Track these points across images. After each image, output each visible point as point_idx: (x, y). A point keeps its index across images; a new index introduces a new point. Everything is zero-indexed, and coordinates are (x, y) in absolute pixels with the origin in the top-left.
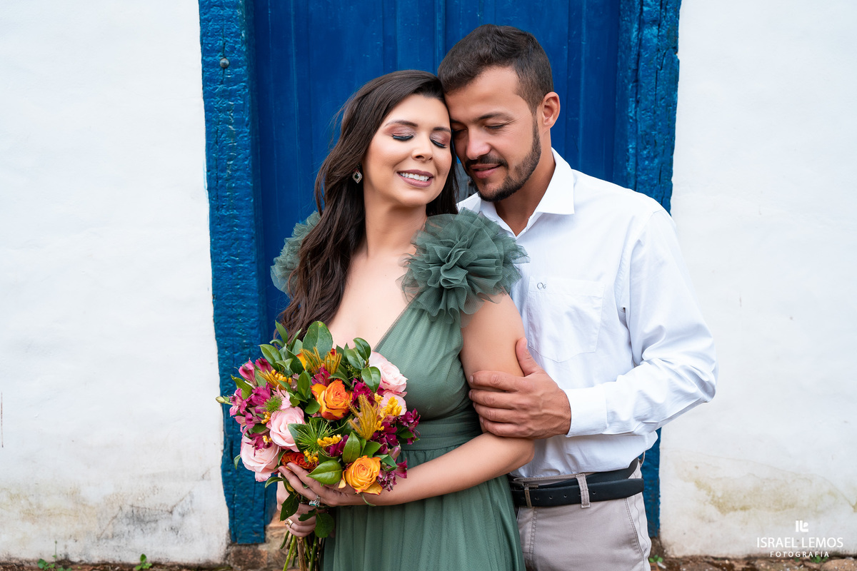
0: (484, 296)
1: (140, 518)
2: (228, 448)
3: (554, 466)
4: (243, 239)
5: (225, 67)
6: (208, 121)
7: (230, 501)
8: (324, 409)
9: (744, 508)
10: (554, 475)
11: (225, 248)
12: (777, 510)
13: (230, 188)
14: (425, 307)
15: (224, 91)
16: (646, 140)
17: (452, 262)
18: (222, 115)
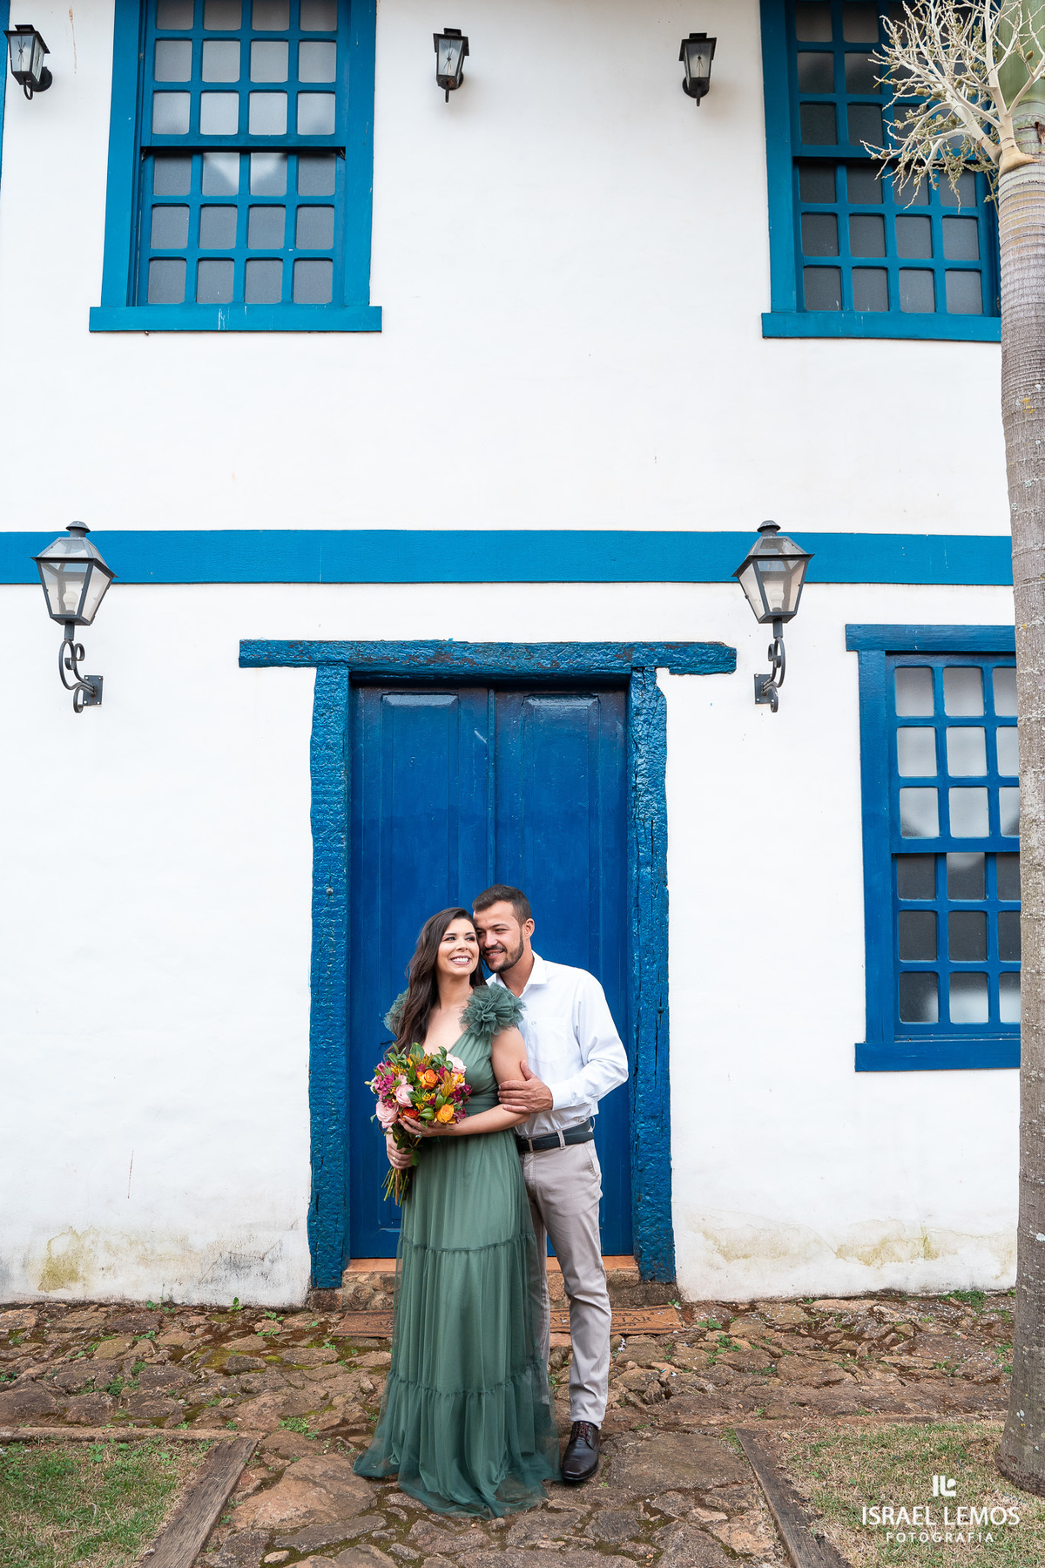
0: (504, 1027)
1: (236, 1264)
2: (314, 1201)
3: (545, 1126)
4: (335, 1025)
5: (330, 894)
6: (315, 934)
7: (313, 1250)
8: (424, 1083)
9: (745, 1257)
10: (543, 1132)
11: (322, 1033)
12: (773, 1257)
13: (329, 985)
14: (475, 1031)
15: (329, 912)
16: (647, 950)
17: (488, 1009)
18: (325, 930)
